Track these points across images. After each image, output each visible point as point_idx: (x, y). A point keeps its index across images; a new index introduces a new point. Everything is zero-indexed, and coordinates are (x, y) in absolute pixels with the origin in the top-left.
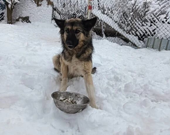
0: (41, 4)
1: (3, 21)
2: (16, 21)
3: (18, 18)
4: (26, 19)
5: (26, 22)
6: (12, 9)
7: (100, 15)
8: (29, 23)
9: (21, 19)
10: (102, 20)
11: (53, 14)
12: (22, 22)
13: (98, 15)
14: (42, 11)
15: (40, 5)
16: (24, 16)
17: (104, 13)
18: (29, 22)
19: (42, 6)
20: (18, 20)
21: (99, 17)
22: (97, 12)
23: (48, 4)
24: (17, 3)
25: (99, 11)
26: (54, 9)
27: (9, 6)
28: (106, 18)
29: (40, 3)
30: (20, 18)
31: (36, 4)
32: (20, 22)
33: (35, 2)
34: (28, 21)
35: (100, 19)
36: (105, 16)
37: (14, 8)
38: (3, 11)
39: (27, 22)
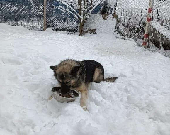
0: (107, 18)
1: (77, 33)
2: (86, 33)
3: (87, 30)
4: (93, 31)
5: (93, 34)
6: (83, 24)
7: (158, 27)
8: (95, 34)
9: (89, 31)
10: (160, 32)
11: (116, 26)
12: (90, 33)
13: (156, 26)
14: (107, 24)
16: (92, 29)
17: (162, 25)
18: (96, 34)
19: (108, 19)
20: (87, 32)
21: (156, 29)
22: (155, 24)
23: (113, 18)
25: (157, 23)
26: (118, 22)
27: (82, 21)
28: (164, 30)
29: (106, 17)
30: (89, 30)
31: (103, 18)
32: (88, 34)
33: (103, 16)
34: (94, 33)
35: (158, 31)
36: (164, 27)
37: (85, 23)
38: (78, 25)
39: (94, 34)
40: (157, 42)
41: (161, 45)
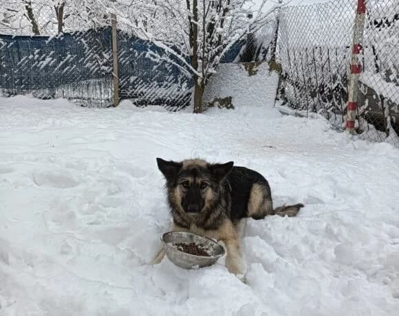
0: (257, 70)
1: (188, 107)
2: (208, 106)
3: (212, 100)
4: (227, 103)
5: (225, 108)
6: (203, 86)
7: (379, 85)
8: (231, 109)
9: (217, 103)
10: (384, 95)
11: (278, 88)
12: (219, 107)
13: (374, 84)
14: (258, 83)
15: (255, 73)
16: (223, 96)
17: (388, 80)
18: (232, 107)
19: (258, 73)
20: (211, 105)
21: (375, 89)
22: (372, 78)
23: (270, 70)
24: (212, 74)
25: (375, 76)
26: (283, 78)
27: (199, 81)
28: (394, 91)
29: (254, 69)
30: (216, 100)
31: (247, 72)
32: (216, 109)
33: (246, 68)
34: (229, 105)
35: (378, 94)
36: (392, 85)
37: (206, 84)
38: (190, 91)
39: (228, 108)
40: (379, 120)
41: (389, 126)
